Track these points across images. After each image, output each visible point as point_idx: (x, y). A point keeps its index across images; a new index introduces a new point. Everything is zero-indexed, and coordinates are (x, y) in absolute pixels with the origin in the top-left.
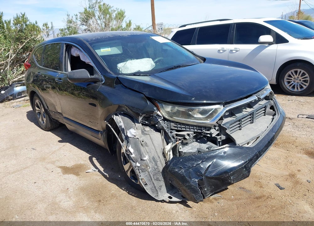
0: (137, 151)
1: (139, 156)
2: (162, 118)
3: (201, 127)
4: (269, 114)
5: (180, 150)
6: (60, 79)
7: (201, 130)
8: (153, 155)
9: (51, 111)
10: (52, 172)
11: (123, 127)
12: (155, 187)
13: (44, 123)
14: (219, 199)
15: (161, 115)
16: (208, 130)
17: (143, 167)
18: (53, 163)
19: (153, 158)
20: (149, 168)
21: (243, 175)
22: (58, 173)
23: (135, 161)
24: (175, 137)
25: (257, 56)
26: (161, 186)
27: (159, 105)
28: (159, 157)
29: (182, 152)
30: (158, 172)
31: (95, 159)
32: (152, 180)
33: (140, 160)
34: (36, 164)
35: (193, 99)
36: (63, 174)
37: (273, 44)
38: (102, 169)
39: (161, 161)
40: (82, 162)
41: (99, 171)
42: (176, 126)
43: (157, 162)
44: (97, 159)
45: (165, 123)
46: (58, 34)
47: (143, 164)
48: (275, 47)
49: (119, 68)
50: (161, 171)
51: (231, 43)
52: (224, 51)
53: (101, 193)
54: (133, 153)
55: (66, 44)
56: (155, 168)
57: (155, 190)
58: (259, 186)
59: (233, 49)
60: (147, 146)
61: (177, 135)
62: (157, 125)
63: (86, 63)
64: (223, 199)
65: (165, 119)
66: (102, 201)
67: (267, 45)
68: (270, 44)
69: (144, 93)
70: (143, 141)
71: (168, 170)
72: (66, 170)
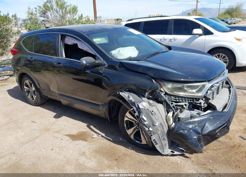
0: (149, 119)
1: (151, 123)
2: (164, 93)
3: (193, 99)
4: (225, 87)
5: (179, 117)
6: (59, 63)
7: (194, 101)
8: (160, 121)
9: (43, 90)
10: (62, 139)
11: (133, 101)
12: (162, 145)
13: (34, 99)
14: (206, 150)
15: (163, 91)
16: (198, 101)
17: (154, 131)
18: (58, 132)
19: (161, 124)
20: (158, 131)
21: (225, 132)
22: (68, 140)
23: (147, 126)
24: (175, 107)
25: (190, 44)
26: (166, 144)
27: (162, 83)
28: (164, 123)
29: (181, 118)
30: (164, 134)
31: (93, 126)
32: (160, 140)
33: (152, 125)
34: (43, 134)
35: (190, 78)
36: (73, 140)
37: (202, 35)
38: (103, 135)
39: (165, 126)
40: (84, 130)
41: (102, 136)
42: (175, 98)
43: (163, 126)
44: (95, 127)
45: (166, 97)
46: (22, 24)
47: (155, 129)
48: (203, 38)
49: (113, 54)
50: (166, 133)
51: (170, 34)
52: (165, 40)
53: (114, 153)
54: (147, 120)
55: (61, 35)
56: (162, 131)
57: (162, 147)
58: (229, 138)
59: (172, 39)
60: (156, 115)
61: (176, 105)
62: (160, 99)
63: (84, 50)
64: (209, 150)
65: (166, 94)
66: (119, 160)
67: (198, 36)
68: (200, 35)
69: (150, 74)
70: (153, 111)
71: (174, 132)
72: (74, 137)
